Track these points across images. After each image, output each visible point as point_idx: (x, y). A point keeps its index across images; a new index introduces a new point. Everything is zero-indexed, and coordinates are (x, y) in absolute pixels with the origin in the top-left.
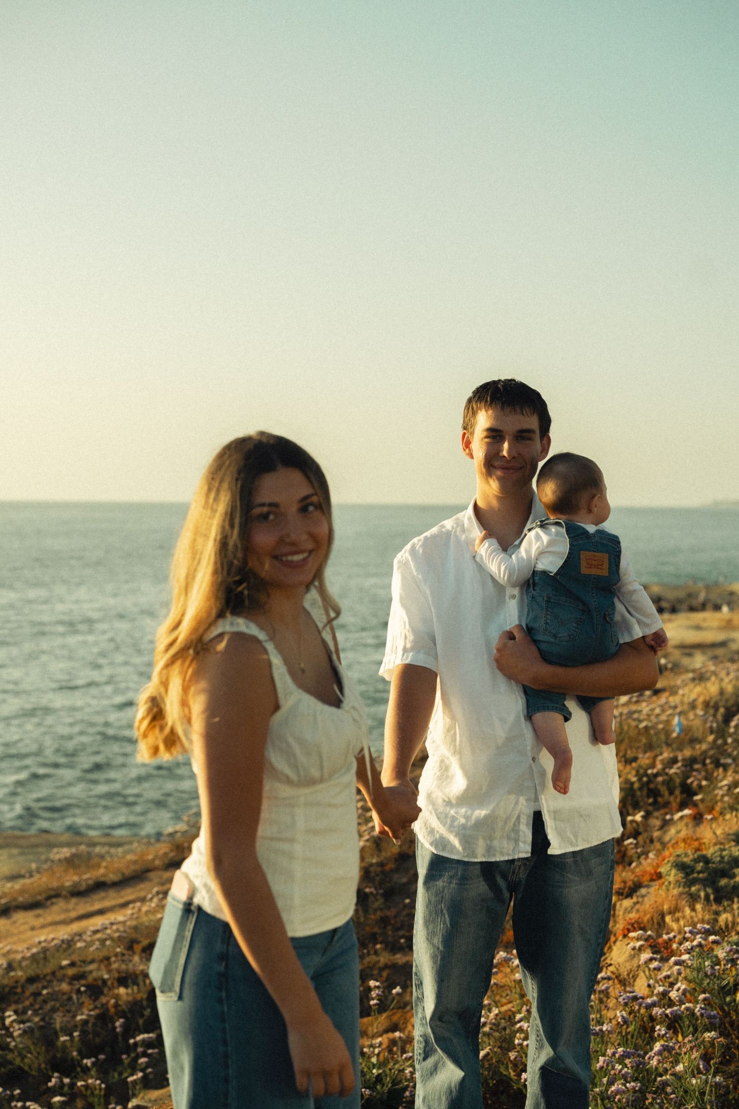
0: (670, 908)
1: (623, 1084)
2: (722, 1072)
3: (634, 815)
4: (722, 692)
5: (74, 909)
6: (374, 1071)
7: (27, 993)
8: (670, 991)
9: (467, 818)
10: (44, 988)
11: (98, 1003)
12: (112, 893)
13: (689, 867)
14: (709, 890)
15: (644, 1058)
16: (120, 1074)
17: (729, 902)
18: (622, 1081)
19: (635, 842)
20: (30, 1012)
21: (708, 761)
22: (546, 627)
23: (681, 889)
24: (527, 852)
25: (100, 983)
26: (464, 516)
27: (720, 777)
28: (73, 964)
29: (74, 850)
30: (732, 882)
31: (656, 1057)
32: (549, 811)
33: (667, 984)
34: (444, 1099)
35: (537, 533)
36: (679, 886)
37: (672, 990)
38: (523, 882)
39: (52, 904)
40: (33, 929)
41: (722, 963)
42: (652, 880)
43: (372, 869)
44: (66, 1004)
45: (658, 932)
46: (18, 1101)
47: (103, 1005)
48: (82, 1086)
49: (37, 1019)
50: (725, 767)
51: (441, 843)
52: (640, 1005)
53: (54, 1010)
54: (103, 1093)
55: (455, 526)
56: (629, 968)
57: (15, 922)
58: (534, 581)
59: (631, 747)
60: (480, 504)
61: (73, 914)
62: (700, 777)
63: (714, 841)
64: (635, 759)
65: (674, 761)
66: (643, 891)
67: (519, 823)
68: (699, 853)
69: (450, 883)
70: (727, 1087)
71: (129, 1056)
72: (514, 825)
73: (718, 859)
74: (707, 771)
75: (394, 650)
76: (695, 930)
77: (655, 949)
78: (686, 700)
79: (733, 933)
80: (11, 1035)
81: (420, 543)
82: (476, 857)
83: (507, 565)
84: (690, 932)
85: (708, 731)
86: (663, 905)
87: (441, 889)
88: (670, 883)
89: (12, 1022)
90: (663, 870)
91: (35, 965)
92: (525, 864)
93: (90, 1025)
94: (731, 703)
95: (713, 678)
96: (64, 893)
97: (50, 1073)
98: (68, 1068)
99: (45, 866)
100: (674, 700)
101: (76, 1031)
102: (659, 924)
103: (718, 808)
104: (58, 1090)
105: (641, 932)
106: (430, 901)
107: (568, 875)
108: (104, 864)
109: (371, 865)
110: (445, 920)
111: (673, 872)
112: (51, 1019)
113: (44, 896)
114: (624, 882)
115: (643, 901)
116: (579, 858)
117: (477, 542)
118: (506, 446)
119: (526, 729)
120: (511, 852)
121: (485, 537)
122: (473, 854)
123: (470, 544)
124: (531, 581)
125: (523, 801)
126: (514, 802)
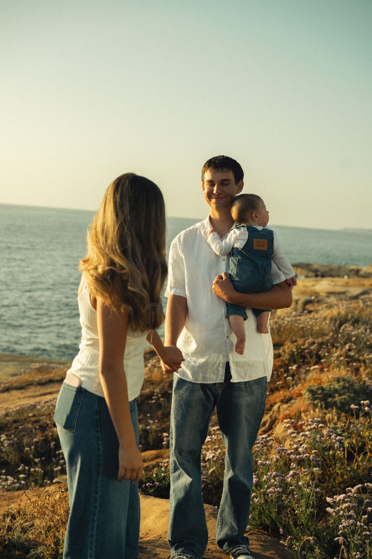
0: (304, 410)
1: (274, 489)
2: (321, 487)
3: (292, 366)
4: (339, 314)
5: (39, 391)
6: (162, 474)
7: (13, 427)
8: (299, 448)
9: (195, 362)
10: (20, 425)
11: (44, 434)
12: (56, 385)
13: (315, 392)
14: (323, 403)
15: (284, 477)
16: (51, 467)
17: (331, 409)
18: (274, 487)
19: (292, 378)
20: (13, 436)
21: (329, 344)
22: (236, 274)
23: (310, 402)
24: (222, 380)
25: (45, 425)
26: (205, 221)
27: (334, 352)
28: (34, 416)
29: (41, 365)
30: (334, 400)
31: (290, 478)
32: (233, 362)
33: (299, 445)
34: (183, 491)
35: (234, 231)
36: (309, 400)
37: (300, 447)
38: (220, 394)
39: (29, 388)
40: (19, 398)
41: (325, 437)
42: (297, 396)
44: (30, 434)
45: (297, 420)
46: (4, 475)
47: (46, 435)
48: (33, 471)
49: (16, 439)
50: (337, 348)
52: (285, 453)
53: (24, 436)
54: (42, 475)
55: (200, 226)
56: (283, 436)
57: (11, 395)
58: (233, 252)
59: (295, 336)
61: (38, 393)
62: (325, 351)
63: (327, 381)
64: (296, 341)
65: (313, 343)
66: (293, 401)
67: (220, 366)
68: (320, 386)
69: (186, 392)
70: (322, 493)
71: (56, 459)
72: (217, 367)
73: (328, 389)
74: (328, 349)
76: (314, 421)
77: (296, 428)
78: (322, 316)
79: (332, 423)
80: (3, 445)
82: (198, 381)
83: (220, 246)
84: (311, 421)
85: (331, 331)
86: (301, 408)
87: (182, 395)
88: (305, 398)
89: (4, 440)
90: (303, 392)
91: (18, 415)
92: (221, 386)
93: (39, 444)
94: (343, 319)
95: (336, 307)
96: (35, 383)
97: (20, 464)
98: (28, 462)
99: (28, 371)
100: (317, 316)
101: (33, 446)
102: (298, 416)
103: (332, 365)
104: (23, 472)
105: (289, 420)
106: (176, 400)
107: (242, 393)
108: (54, 372)
110: (182, 409)
111: (307, 393)
112: (22, 439)
113: (26, 384)
114: (285, 396)
115: (292, 406)
116: (247, 385)
117: (208, 233)
118: (215, 188)
119: (225, 322)
120: (215, 380)
121: (212, 232)
122: (197, 379)
123: (205, 234)
124: (231, 252)
125: (221, 356)
126: (217, 357)
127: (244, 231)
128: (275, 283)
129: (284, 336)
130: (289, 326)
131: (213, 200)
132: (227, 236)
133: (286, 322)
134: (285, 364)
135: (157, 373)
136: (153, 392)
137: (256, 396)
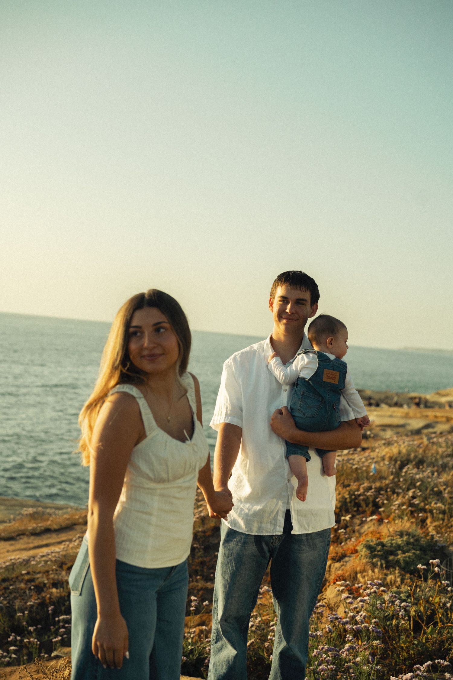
0: (360, 569)
1: (326, 666)
2: (381, 664)
3: (345, 516)
4: (400, 453)
5: (32, 542)
6: (189, 647)
7: (2, 587)
8: (356, 616)
9: (249, 510)
10: (11, 585)
11: (40, 596)
12: (54, 535)
13: (373, 548)
14: (383, 562)
15: (339, 652)
16: (49, 637)
17: (394, 569)
18: (326, 664)
19: (344, 531)
20: (2, 598)
21: (389, 490)
22: (300, 409)
23: (367, 560)
24: (280, 532)
25: (42, 585)
26: (264, 343)
27: (394, 499)
28: (28, 573)
29: (35, 510)
30: (396, 558)
31: (345, 652)
32: (295, 510)
33: (355, 612)
34: (225, 665)
35: (303, 356)
36: (367, 558)
37: (358, 615)
38: (278, 548)
39: (20, 539)
40: (8, 552)
41: (386, 603)
42: (352, 553)
43: (198, 534)
44: (23, 595)
45: (353, 582)
47: (43, 597)
48: (27, 642)
49: (5, 602)
50: (398, 494)
51: (235, 523)
52: (339, 622)
53: (15, 598)
54: (38, 646)
55: (259, 348)
56: (335, 601)
59: (347, 479)
60: (274, 337)
61: (31, 545)
62: (383, 498)
63: (388, 534)
64: (349, 485)
65: (370, 488)
66: (347, 559)
67: (278, 516)
68: (379, 541)
69: (237, 545)
70: (384, 672)
71: (54, 627)
72: (275, 516)
73: (390, 545)
74: (387, 495)
76: (373, 583)
77: (350, 592)
78: (379, 455)
79: (394, 587)
81: (239, 355)
82: (252, 532)
83: (285, 373)
84: (370, 584)
85: (390, 473)
86: (357, 568)
87: (232, 548)
88: (362, 555)
90: (358, 548)
91: (7, 572)
92: (279, 538)
93: (35, 608)
94: (404, 459)
95: (396, 444)
96: (27, 533)
97: (10, 633)
98: (20, 631)
99: (18, 517)
100: (373, 454)
101: (26, 610)
102: (354, 578)
103: (392, 516)
104: (13, 643)
105: (343, 582)
106: (225, 554)
107: (303, 546)
108: (51, 519)
109: (199, 532)
110: (232, 566)
111: (364, 550)
112: (13, 603)
113: (16, 534)
114: (337, 553)
115: (346, 564)
117: (270, 358)
118: (289, 306)
119: (285, 464)
120: (271, 531)
121: (274, 356)
122: (251, 530)
123: (266, 358)
124: (296, 383)
125: (280, 503)
126: (275, 503)
127: (313, 357)
130: (341, 466)
131: (284, 321)
132: (293, 362)
137: (318, 552)
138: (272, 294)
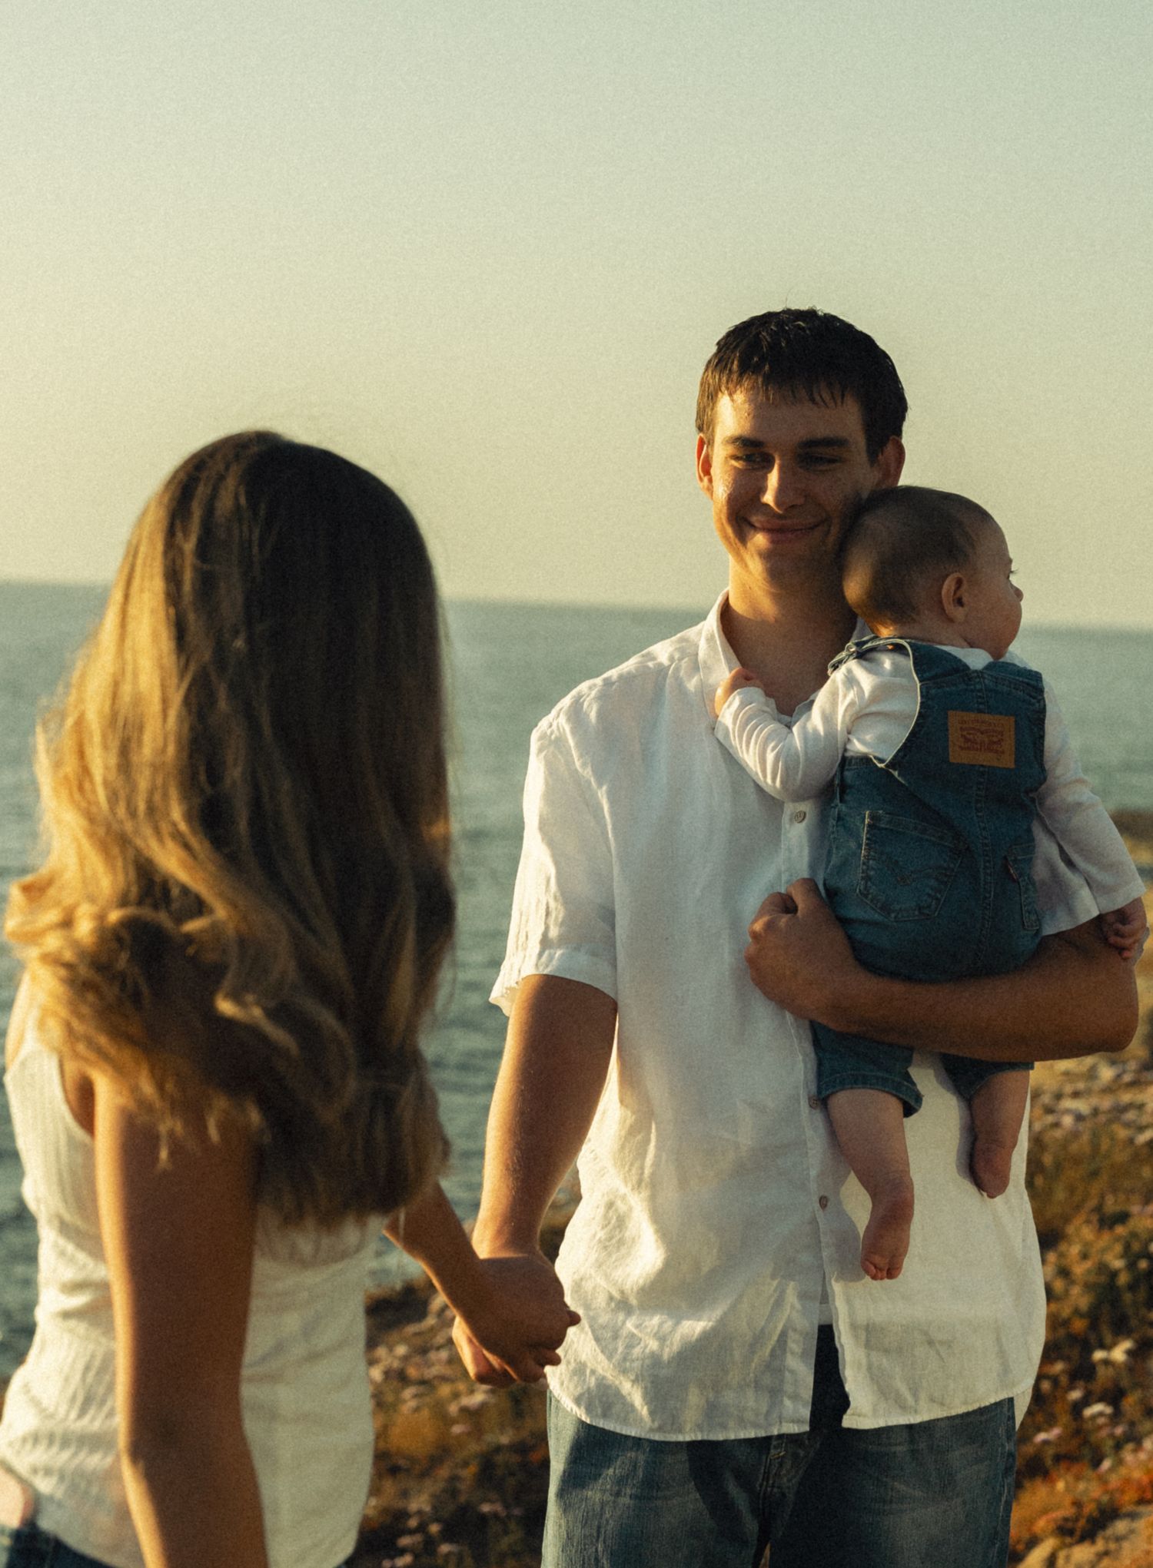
3: (1108, 1348)
9: (663, 1340)
19: (1109, 1410)
22: (866, 888)
24: (798, 1421)
26: (700, 633)
32: (854, 1327)
35: (849, 671)
38: (791, 1497)
42: (1141, 1501)
43: (500, 1459)
51: (602, 1397)
55: (677, 656)
58: (842, 779)
59: (1115, 1190)
60: (738, 605)
64: (1123, 1217)
66: (1120, 1526)
67: (784, 1351)
69: (618, 1494)
72: (773, 1354)
75: (520, 943)
81: (594, 693)
82: (680, 1431)
83: (782, 749)
87: (598, 1508)
92: (795, 1453)
106: (569, 1538)
109: (498, 1449)
114: (1078, 1504)
115: (1119, 1550)
116: (922, 1446)
117: (720, 692)
118: (773, 478)
119: (811, 1129)
120: (761, 1420)
121: (735, 685)
122: (674, 1422)
123: (706, 694)
124: (837, 782)
125: (791, 1298)
126: (772, 1300)
127: (897, 670)
128: (1049, 930)
129: (1060, 1194)
130: (1085, 1138)
131: (760, 540)
132: (813, 702)
133: (1068, 1121)
134: (1073, 1339)
135: (417, 1410)
136: (402, 1515)
137: (964, 1503)
138: (705, 423)
